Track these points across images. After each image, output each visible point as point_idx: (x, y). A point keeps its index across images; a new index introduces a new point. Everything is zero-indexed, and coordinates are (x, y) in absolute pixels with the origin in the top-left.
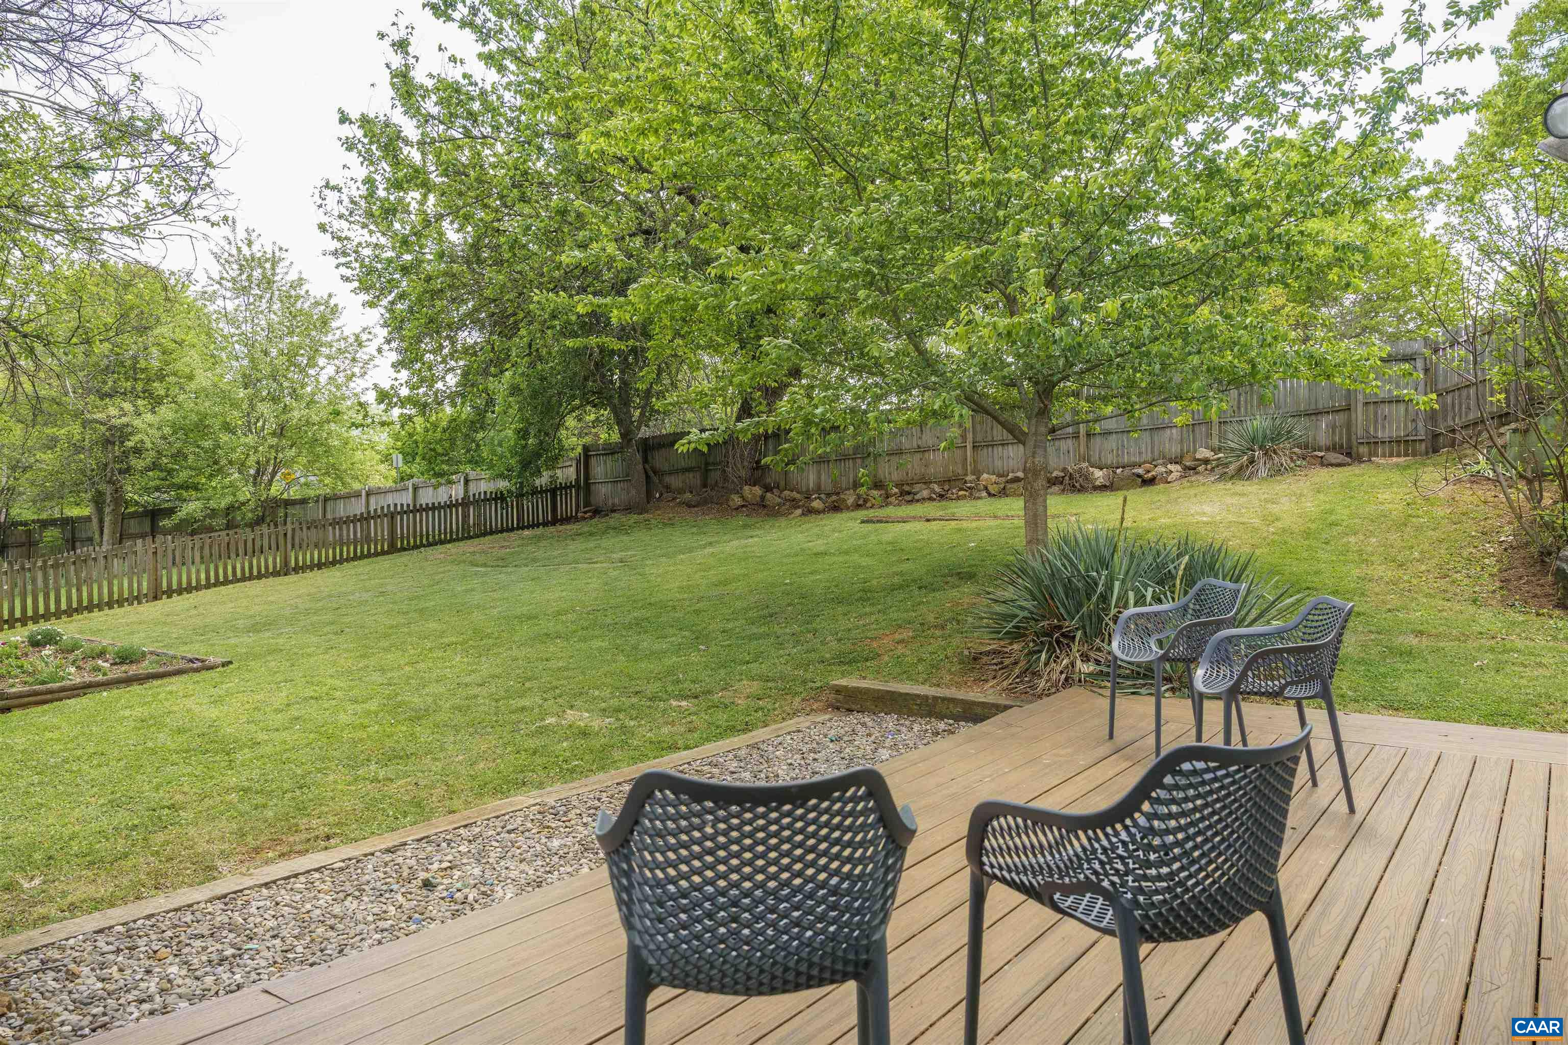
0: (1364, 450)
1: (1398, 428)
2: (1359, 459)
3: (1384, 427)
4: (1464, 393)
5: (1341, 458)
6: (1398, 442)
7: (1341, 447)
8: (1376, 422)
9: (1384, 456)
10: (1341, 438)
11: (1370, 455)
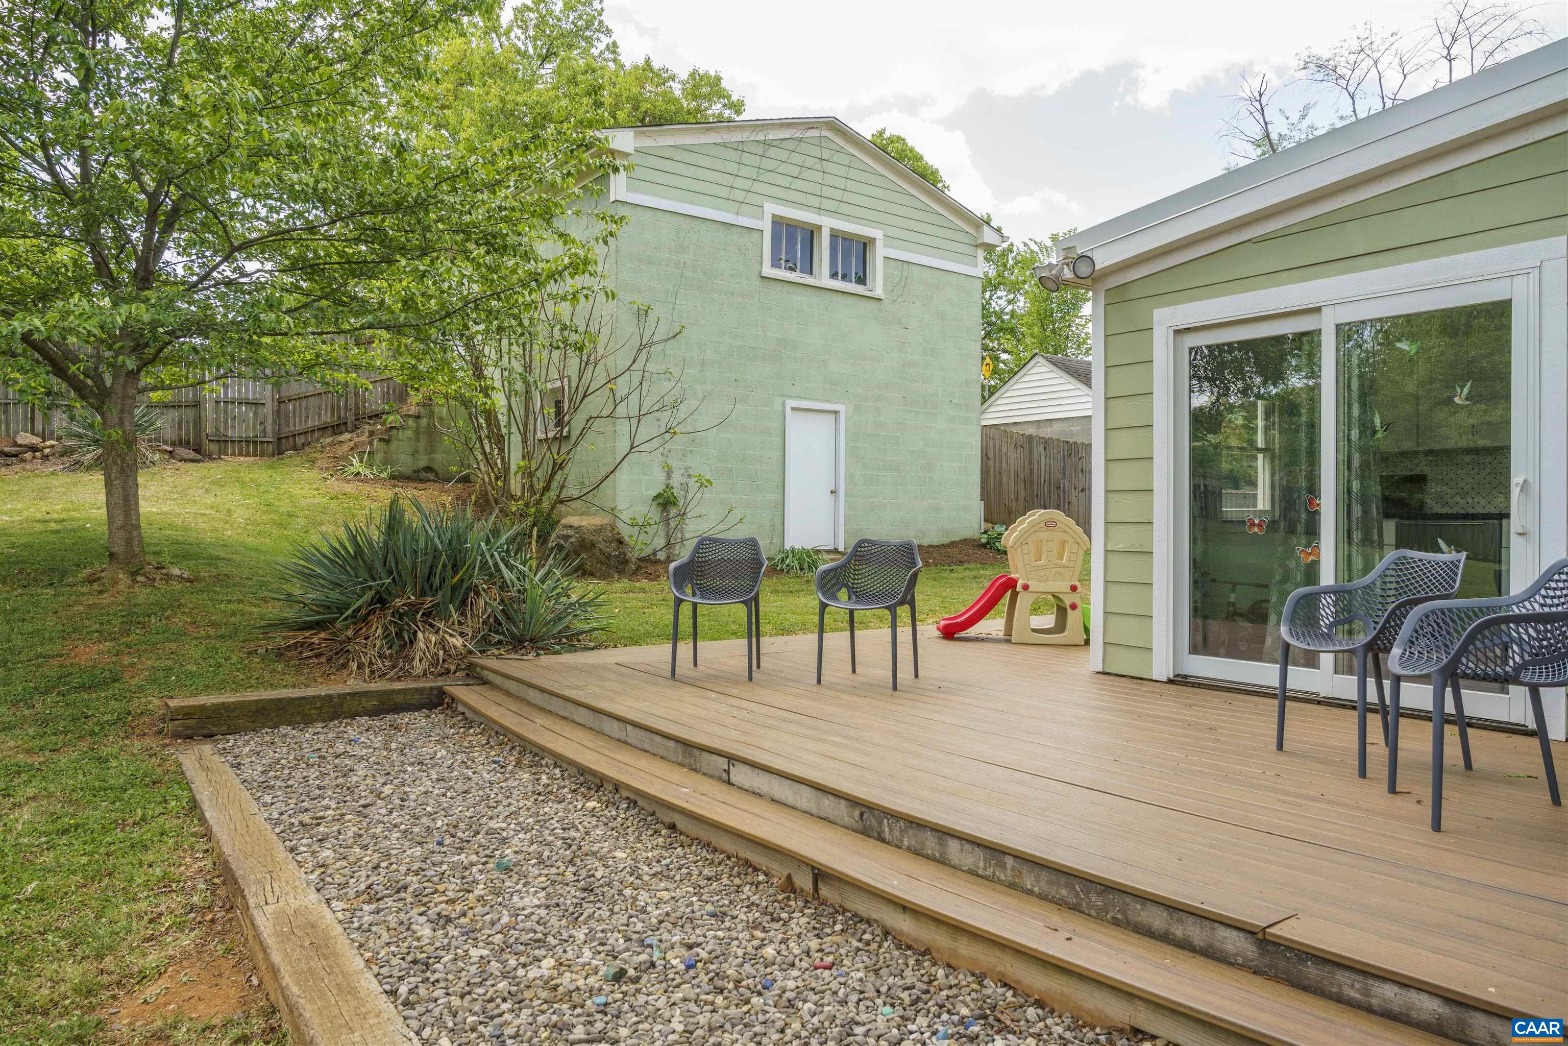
0: (214, 447)
1: (247, 428)
2: (210, 457)
3: (233, 427)
4: (304, 402)
5: (193, 455)
6: (247, 442)
7: (188, 443)
8: (226, 421)
9: (233, 454)
10: (187, 434)
11: (220, 453)
